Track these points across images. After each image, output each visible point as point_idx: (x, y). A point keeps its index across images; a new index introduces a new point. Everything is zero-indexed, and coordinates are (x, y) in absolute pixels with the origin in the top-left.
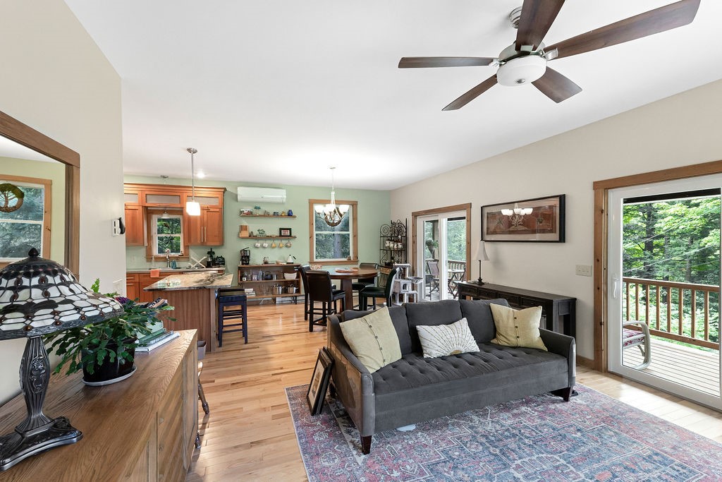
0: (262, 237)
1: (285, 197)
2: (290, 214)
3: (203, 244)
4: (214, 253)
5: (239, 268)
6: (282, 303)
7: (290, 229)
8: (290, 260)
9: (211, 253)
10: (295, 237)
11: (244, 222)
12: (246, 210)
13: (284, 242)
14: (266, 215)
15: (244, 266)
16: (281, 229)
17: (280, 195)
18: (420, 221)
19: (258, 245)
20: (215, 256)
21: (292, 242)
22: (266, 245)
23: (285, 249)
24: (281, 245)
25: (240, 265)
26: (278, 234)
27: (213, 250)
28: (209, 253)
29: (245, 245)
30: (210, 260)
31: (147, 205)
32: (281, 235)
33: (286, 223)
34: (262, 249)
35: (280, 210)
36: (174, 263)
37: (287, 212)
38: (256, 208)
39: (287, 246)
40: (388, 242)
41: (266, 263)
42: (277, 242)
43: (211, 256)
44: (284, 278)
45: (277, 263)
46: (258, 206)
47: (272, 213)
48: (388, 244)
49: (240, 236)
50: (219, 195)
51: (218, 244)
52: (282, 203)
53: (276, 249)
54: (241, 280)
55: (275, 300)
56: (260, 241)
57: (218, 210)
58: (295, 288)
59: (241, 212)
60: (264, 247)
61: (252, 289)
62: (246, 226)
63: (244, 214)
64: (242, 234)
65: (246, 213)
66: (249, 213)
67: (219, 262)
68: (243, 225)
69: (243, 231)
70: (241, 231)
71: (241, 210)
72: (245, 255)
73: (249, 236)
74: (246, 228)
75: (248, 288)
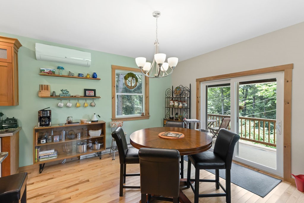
0: (65, 96)
1: (90, 60)
2: (94, 77)
4: (3, 115)
5: (37, 131)
6: (87, 159)
7: (94, 90)
8: (95, 118)
10: (99, 97)
11: (45, 81)
12: (47, 68)
13: (89, 101)
14: (70, 76)
15: (44, 127)
16: (85, 90)
17: (85, 58)
18: (203, 86)
19: (61, 104)
21: (96, 102)
22: (70, 104)
23: (89, 108)
24: (86, 105)
25: (38, 127)
26: (83, 94)
29: (45, 105)
32: (85, 95)
33: (90, 84)
34: (65, 109)
35: (85, 72)
37: (91, 74)
38: (59, 68)
39: (91, 106)
40: (172, 102)
41: (69, 122)
42: (82, 102)
44: (89, 135)
45: (82, 122)
46: (61, 65)
47: (76, 75)
48: (172, 103)
49: (40, 95)
50: (9, 48)
52: (87, 66)
53: (81, 108)
54: (39, 142)
55: (79, 157)
56: (63, 101)
57: (6, 64)
58: (99, 145)
59: (41, 71)
60: (68, 107)
61: (53, 151)
62: (47, 86)
63: (45, 72)
64: (42, 94)
65: (47, 72)
66: (51, 72)
67: (8, 125)
68: (43, 84)
69: (43, 91)
70: (42, 91)
71: (41, 69)
72: (45, 116)
73: (51, 96)
74: (47, 88)
75: (48, 150)
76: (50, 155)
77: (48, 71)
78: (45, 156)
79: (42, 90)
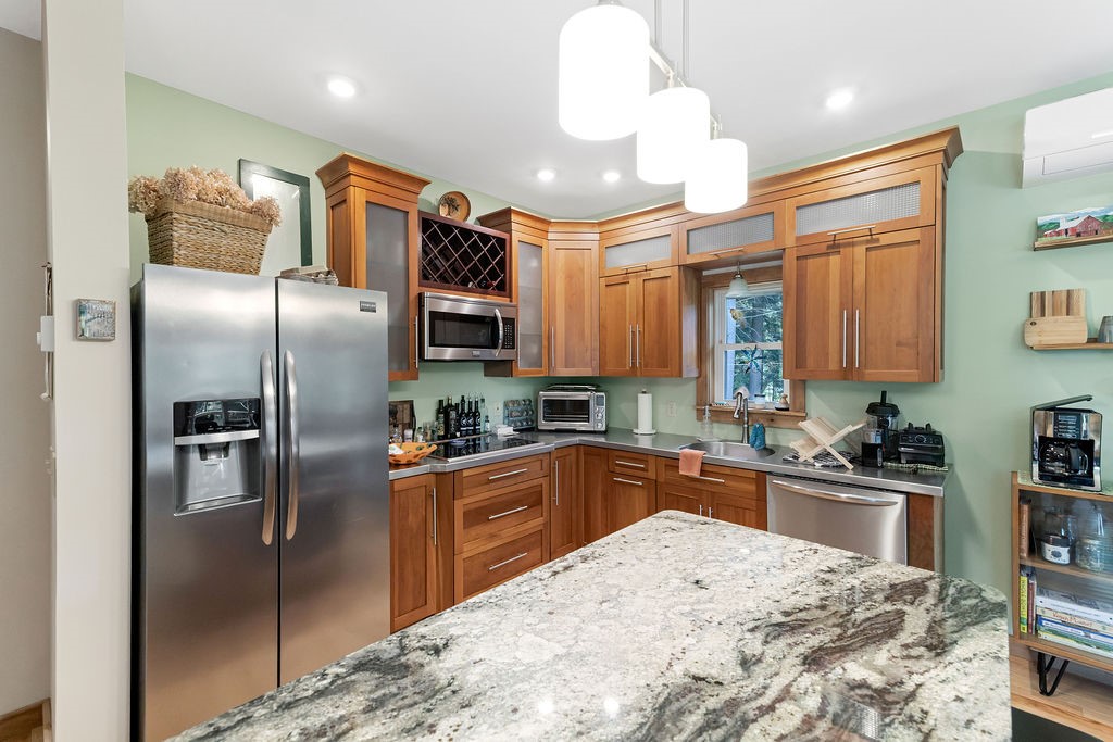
3: (848, 374)
4: (895, 411)
5: (1025, 496)
9: (881, 410)
11: (1057, 274)
12: (1072, 214)
15: (1062, 490)
20: (897, 424)
25: (1031, 480)
27: (892, 399)
28: (872, 409)
29: (1056, 384)
30: (874, 438)
31: (690, 260)
36: (761, 432)
43: (882, 425)
49: (1032, 340)
50: (928, 171)
51: (913, 375)
54: (1035, 549)
59: (1040, 230)
62: (1069, 293)
63: (1058, 234)
64: (1040, 333)
65: (1073, 229)
66: (1094, 226)
67: (917, 451)
68: (1048, 289)
69: (1048, 318)
70: (1040, 321)
71: (1041, 221)
72: (1069, 436)
73: (1091, 340)
74: (1069, 303)
75: (1080, 604)
76: (1096, 632)
77: (1075, 223)
78: (1064, 623)
79: (1043, 315)
